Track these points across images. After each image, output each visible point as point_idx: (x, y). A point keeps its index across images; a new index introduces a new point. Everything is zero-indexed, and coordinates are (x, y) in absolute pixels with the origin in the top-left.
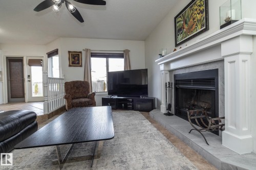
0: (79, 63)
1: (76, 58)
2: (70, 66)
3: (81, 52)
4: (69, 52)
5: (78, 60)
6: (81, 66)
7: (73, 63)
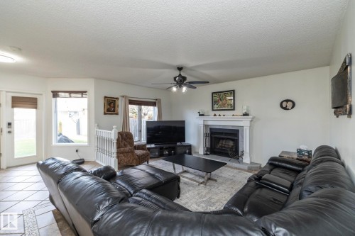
0: (114, 111)
1: (112, 105)
2: (105, 114)
3: (117, 98)
4: (105, 97)
5: (114, 107)
6: (117, 114)
7: (108, 110)
